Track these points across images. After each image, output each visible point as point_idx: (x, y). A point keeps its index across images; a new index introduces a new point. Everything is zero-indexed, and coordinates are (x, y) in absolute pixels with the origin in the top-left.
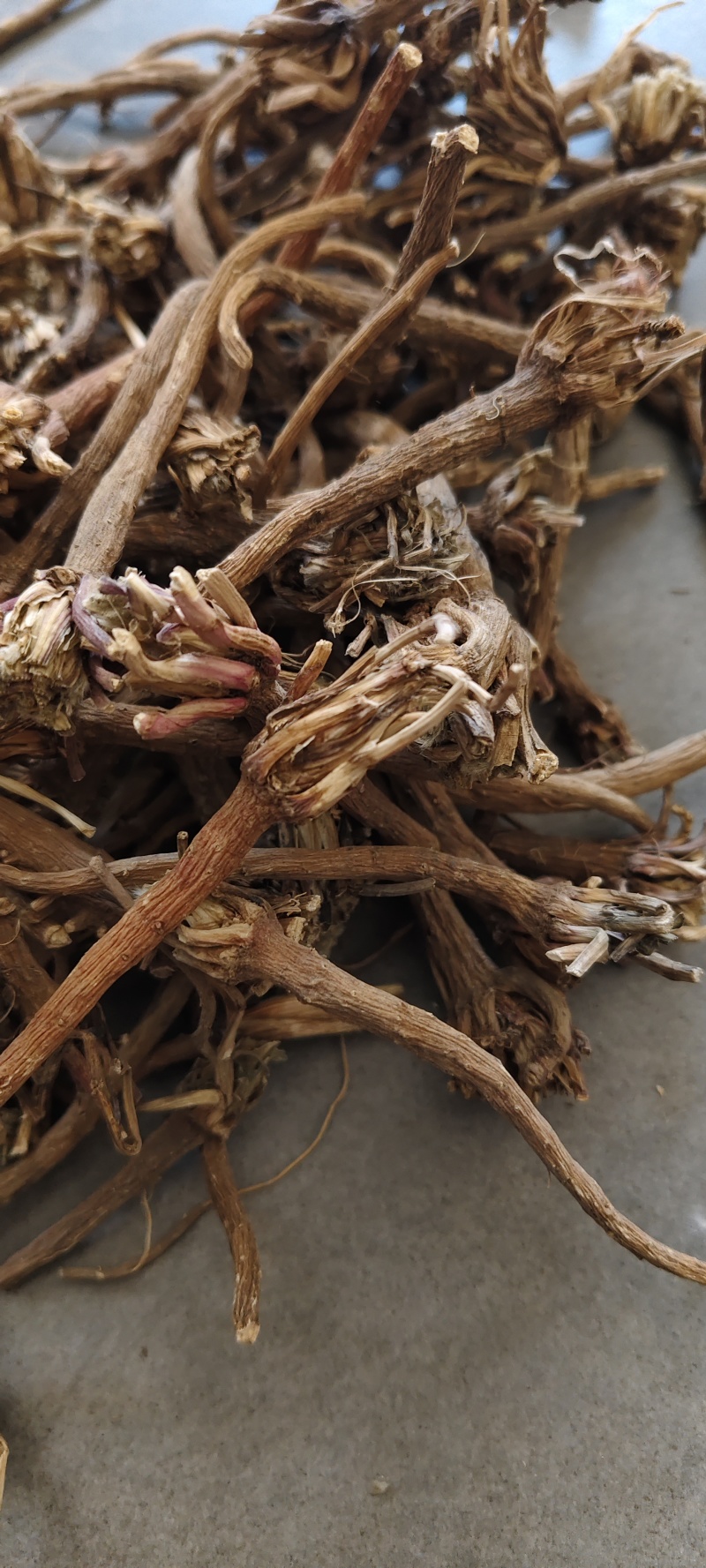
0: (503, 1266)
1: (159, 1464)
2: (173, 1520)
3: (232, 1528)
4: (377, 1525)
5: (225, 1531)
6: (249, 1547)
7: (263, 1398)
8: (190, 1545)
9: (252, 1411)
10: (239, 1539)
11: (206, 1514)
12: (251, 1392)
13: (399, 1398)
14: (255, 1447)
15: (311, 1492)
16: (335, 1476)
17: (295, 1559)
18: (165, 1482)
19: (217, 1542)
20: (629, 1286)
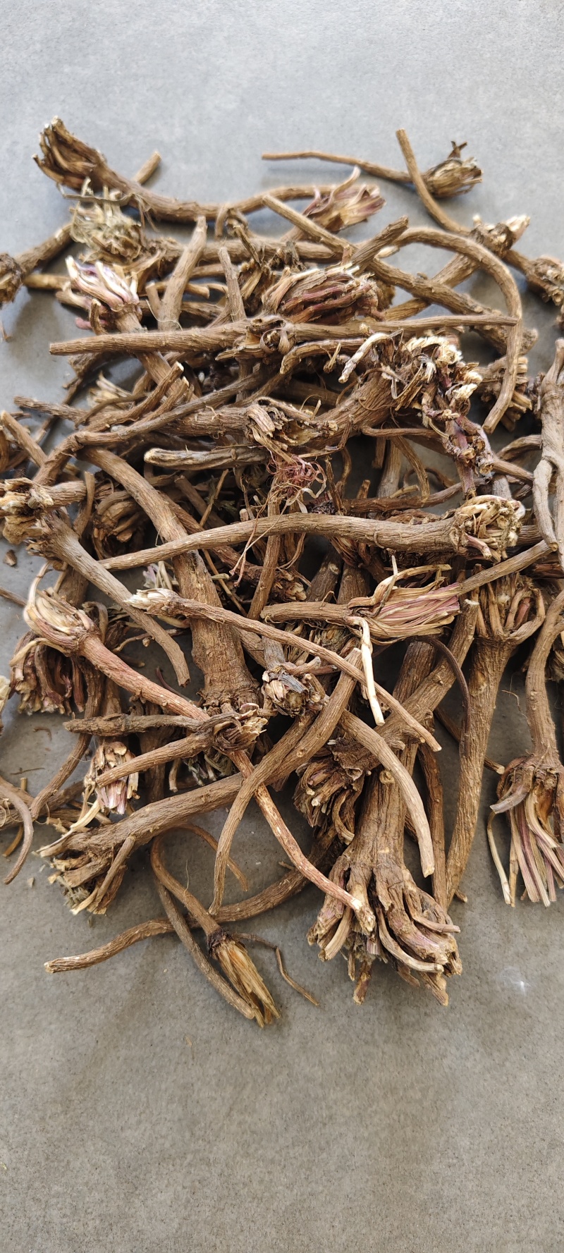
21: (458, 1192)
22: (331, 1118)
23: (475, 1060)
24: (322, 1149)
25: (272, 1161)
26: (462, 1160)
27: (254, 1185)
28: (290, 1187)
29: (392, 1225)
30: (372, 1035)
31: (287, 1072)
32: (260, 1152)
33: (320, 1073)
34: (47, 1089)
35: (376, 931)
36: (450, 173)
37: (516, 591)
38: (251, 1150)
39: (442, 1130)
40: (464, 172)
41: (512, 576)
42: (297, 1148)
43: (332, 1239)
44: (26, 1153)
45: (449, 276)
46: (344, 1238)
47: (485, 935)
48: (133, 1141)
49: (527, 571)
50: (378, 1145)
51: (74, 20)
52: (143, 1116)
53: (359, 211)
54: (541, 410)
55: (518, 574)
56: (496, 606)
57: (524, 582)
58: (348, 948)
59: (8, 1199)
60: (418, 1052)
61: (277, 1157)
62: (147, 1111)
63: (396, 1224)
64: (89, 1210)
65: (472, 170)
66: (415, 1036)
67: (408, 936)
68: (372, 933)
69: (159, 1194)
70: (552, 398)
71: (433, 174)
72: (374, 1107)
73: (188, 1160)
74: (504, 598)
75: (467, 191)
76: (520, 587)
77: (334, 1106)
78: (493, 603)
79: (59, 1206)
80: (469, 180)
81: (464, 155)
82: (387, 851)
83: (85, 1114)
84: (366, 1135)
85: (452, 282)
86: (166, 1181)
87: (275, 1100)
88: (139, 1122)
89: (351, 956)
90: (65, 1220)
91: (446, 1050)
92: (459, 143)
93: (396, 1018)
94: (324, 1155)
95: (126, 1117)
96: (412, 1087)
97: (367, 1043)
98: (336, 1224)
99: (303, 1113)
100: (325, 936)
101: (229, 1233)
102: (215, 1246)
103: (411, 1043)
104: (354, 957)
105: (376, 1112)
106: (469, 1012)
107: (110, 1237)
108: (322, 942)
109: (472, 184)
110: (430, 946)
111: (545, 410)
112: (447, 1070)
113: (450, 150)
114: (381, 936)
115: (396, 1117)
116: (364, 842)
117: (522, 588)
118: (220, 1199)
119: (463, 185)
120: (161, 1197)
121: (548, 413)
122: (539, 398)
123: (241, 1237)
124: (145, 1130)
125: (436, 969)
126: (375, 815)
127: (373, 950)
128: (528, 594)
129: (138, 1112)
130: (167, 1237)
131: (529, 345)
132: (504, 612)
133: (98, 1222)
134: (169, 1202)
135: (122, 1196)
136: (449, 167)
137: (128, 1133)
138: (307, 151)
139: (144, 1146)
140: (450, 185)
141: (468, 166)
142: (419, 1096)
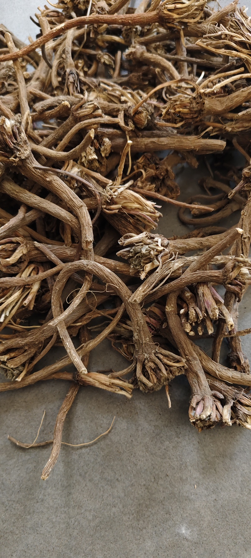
0: (123, 507)
1: (8, 500)
2: (4, 517)
3: (17, 528)
4: (53, 551)
5: (15, 528)
6: (19, 535)
7: (42, 501)
8: (5, 525)
9: (38, 502)
10: (17, 532)
11: (13, 520)
12: (40, 497)
13: (76, 523)
14: (34, 512)
15: (41, 532)
16: (49, 532)
17: (28, 546)
18: (7, 506)
19: (12, 529)
20: (154, 533)
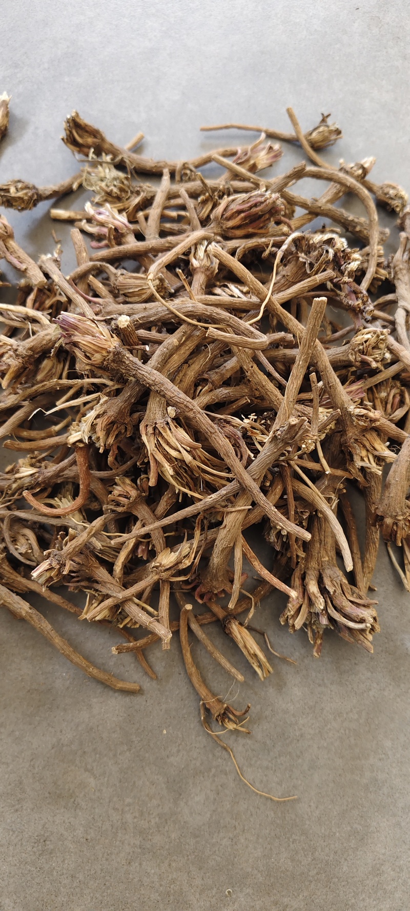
21: (387, 775)
22: (302, 736)
23: (389, 690)
24: (298, 757)
25: (267, 768)
26: (388, 755)
27: (257, 784)
28: (280, 783)
29: (347, 801)
30: (323, 680)
31: (271, 709)
32: (258, 763)
33: (292, 707)
34: (116, 736)
35: (326, 609)
36: (322, 133)
37: (390, 390)
38: (253, 762)
39: (373, 737)
40: (331, 132)
41: (387, 380)
42: (282, 758)
43: (310, 814)
44: (106, 779)
45: (328, 197)
46: (318, 812)
47: (387, 611)
48: (175, 764)
49: (396, 377)
50: (334, 750)
51: (68, 47)
52: (181, 746)
53: (267, 159)
54: (394, 278)
55: (390, 379)
56: (379, 399)
57: (395, 384)
58: (308, 623)
59: (97, 810)
60: (353, 688)
61: (270, 765)
62: (183, 743)
63: (350, 800)
64: (151, 812)
65: (335, 131)
66: (350, 679)
67: (347, 609)
68: (323, 610)
69: (196, 798)
70: (401, 269)
71: (311, 134)
72: (329, 727)
73: (212, 773)
74: (383, 394)
75: (332, 144)
76: (392, 387)
77: (303, 728)
78: (377, 398)
79: (131, 811)
80: (333, 137)
81: (330, 121)
82: (327, 559)
83: (143, 750)
84: (325, 745)
85: (331, 201)
86: (199, 788)
87: (265, 727)
88: (179, 751)
89: (309, 629)
90: (136, 820)
91: (370, 686)
92: (326, 114)
93: (336, 668)
94: (300, 761)
95: (170, 749)
96: (351, 711)
97: (320, 685)
98: (312, 804)
99: (284, 734)
100: (293, 616)
101: (244, 817)
102: (235, 827)
103: (348, 683)
104: (311, 628)
105: (330, 729)
106: (383, 660)
107: (166, 828)
108: (292, 620)
109: (336, 140)
110: (361, 613)
111: (396, 277)
112: (373, 699)
113: (321, 118)
114: (329, 611)
115: (343, 732)
116: (312, 555)
117: (394, 387)
118: (235, 796)
119: (330, 141)
120: (197, 799)
121: (399, 279)
122: (392, 270)
123: (251, 819)
124: (183, 756)
125: (366, 627)
126: (318, 538)
127: (324, 621)
128: (398, 391)
129: (177, 744)
130: (204, 824)
131: (384, 239)
132: (384, 403)
133: (157, 819)
134: (203, 802)
135: (172, 800)
136: (321, 129)
137: (172, 759)
138: (228, 124)
139: (183, 766)
140: (322, 141)
141: (332, 128)
142: (356, 716)
